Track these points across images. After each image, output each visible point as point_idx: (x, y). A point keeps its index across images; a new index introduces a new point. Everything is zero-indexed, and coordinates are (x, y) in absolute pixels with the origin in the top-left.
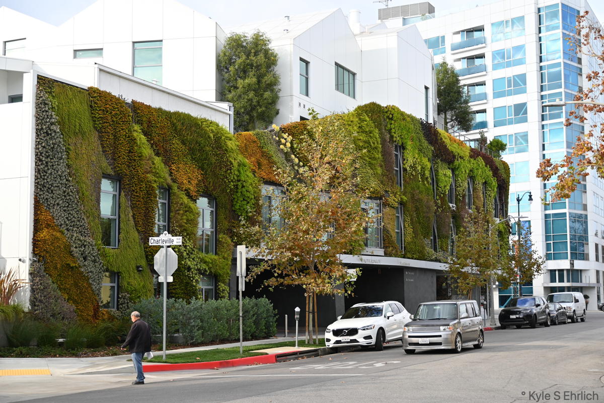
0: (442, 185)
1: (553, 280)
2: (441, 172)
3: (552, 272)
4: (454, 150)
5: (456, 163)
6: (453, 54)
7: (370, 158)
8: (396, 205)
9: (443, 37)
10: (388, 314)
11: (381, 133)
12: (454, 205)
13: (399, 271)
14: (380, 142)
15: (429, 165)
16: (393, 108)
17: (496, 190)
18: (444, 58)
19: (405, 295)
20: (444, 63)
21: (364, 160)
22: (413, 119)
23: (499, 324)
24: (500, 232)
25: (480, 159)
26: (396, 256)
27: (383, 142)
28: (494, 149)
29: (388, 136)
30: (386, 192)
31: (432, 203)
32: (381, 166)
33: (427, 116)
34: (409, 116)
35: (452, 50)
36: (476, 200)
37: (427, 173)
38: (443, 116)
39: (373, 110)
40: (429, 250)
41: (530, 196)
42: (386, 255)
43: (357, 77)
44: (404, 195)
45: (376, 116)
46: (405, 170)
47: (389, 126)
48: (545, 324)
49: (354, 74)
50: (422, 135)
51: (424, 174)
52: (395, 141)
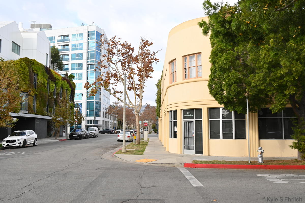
0: (51, 89)
1: (88, 123)
2: (51, 84)
3: (88, 121)
4: (56, 77)
5: (57, 82)
6: (58, 43)
7: (24, 78)
8: (33, 95)
9: (54, 37)
10: (28, 135)
11: (29, 69)
12: (55, 96)
13: (34, 119)
14: (28, 72)
15: (47, 82)
16: (34, 60)
17: (70, 92)
18: (54, 44)
19: (35, 128)
20: (54, 46)
21: (22, 78)
22: (41, 65)
23: (69, 138)
24: (71, 107)
25: (65, 81)
26: (33, 114)
27: (30, 72)
28: (70, 78)
29: (32, 70)
30: (30, 90)
31: (47, 95)
32: (28, 81)
33: (47, 64)
34: (40, 64)
35: (58, 42)
36: (63, 95)
37: (46, 85)
38: (53, 65)
39: (26, 60)
40: (45, 112)
41: (82, 95)
42: (29, 113)
43: (21, 47)
44: (37, 92)
45: (27, 63)
46: (38, 83)
47: (32, 66)
48: (85, 138)
49: (19, 46)
50: (45, 71)
51: (45, 85)
52: (34, 72)
